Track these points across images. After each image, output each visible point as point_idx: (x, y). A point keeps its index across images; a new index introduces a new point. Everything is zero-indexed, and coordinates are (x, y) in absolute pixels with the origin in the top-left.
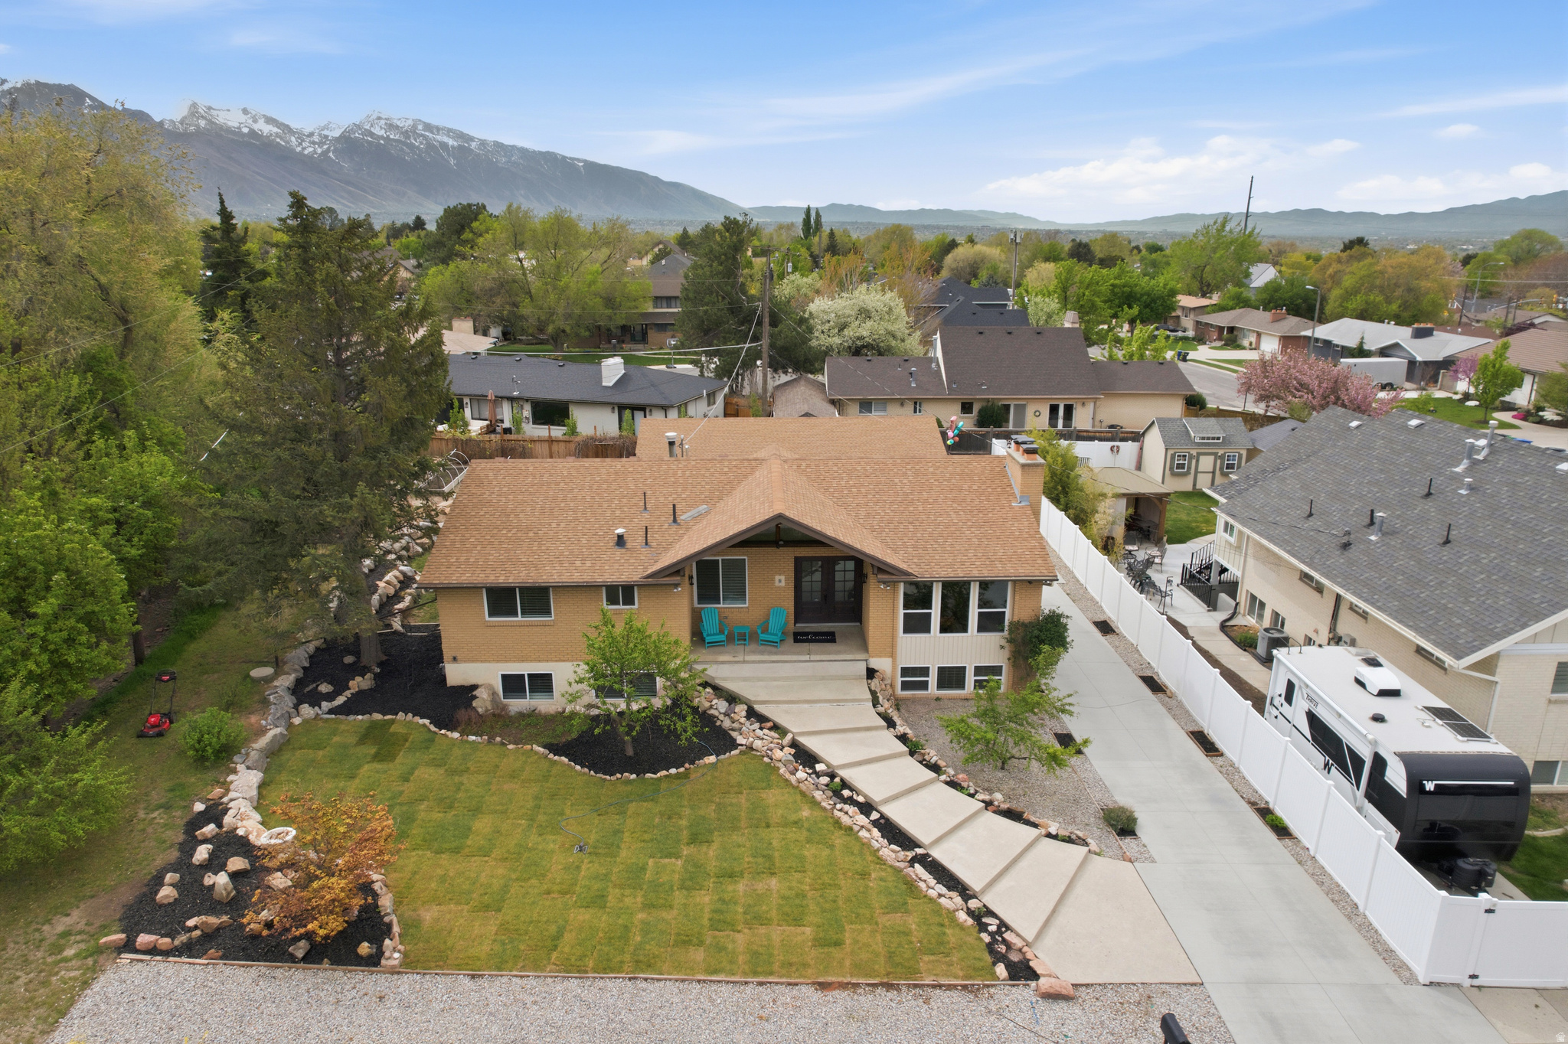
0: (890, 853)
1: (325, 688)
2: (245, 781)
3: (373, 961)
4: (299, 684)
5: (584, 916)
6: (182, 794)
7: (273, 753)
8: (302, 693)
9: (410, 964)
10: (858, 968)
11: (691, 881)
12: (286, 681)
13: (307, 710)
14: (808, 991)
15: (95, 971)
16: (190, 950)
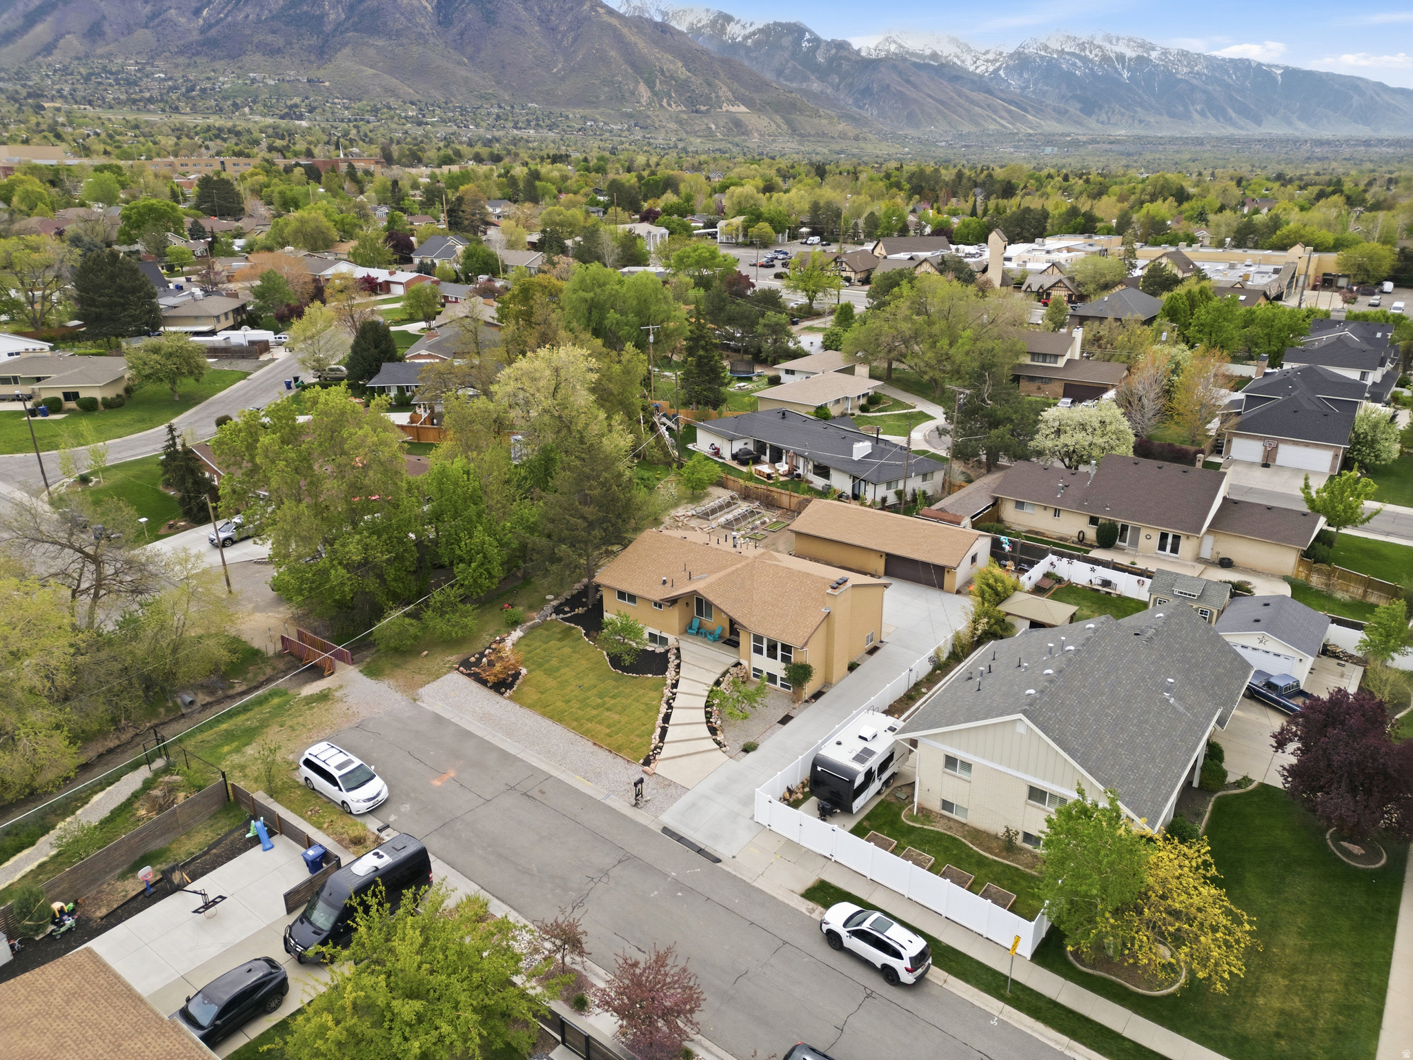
0: (659, 722)
1: (567, 609)
2: (517, 634)
3: (502, 694)
4: (561, 604)
5: (559, 704)
6: (498, 632)
7: (533, 628)
8: (558, 610)
9: (510, 698)
10: (608, 745)
11: (597, 707)
12: (555, 603)
13: (554, 616)
14: (590, 744)
15: (448, 672)
16: (469, 675)
